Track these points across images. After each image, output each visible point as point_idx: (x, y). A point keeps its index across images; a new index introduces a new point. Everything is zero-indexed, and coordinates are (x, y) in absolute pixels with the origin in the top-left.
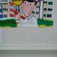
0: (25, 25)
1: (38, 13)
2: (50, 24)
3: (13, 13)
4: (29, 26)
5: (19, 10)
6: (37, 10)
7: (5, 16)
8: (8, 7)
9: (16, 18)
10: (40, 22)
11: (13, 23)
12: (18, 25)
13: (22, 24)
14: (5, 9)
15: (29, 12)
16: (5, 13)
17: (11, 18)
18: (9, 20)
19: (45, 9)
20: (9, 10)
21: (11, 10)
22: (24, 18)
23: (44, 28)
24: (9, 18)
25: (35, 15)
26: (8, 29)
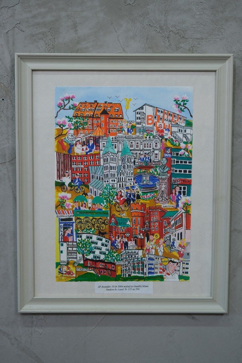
0: (170, 280)
1: (179, 271)
2: (187, 278)
3: (161, 271)
4: (172, 280)
5: (166, 268)
6: (178, 269)
7: (156, 273)
8: (159, 266)
9: (164, 274)
10: (181, 277)
11: (161, 278)
12: (165, 280)
13: (168, 279)
14: (156, 268)
15: (173, 270)
16: (156, 270)
17: (160, 274)
18: (159, 276)
19: (184, 268)
20: (159, 268)
21: (161, 269)
22: (168, 274)
23: (183, 282)
24: (159, 274)
25: (177, 272)
26: (158, 282)
